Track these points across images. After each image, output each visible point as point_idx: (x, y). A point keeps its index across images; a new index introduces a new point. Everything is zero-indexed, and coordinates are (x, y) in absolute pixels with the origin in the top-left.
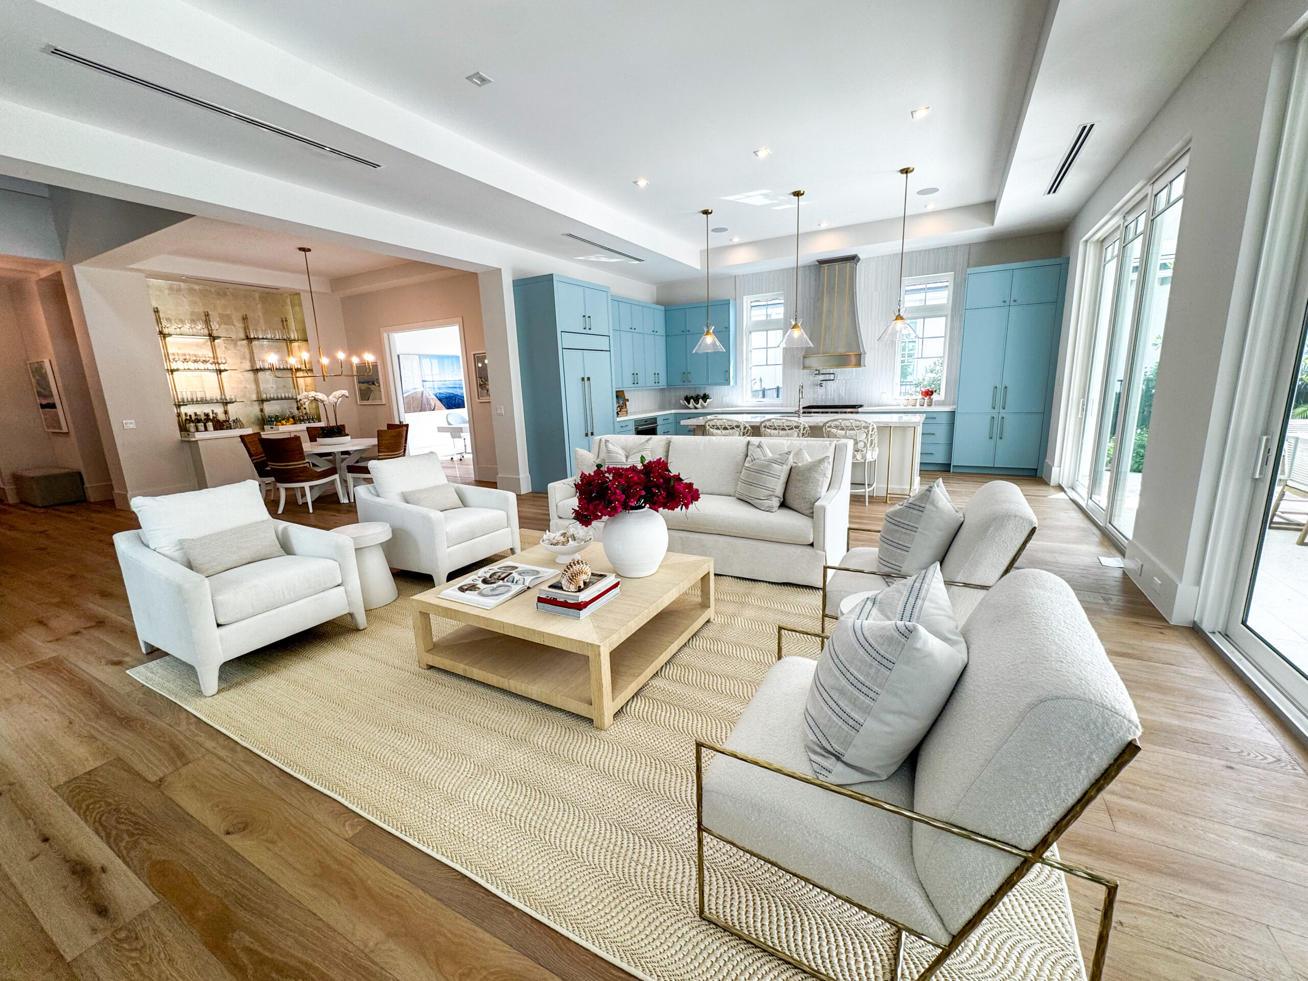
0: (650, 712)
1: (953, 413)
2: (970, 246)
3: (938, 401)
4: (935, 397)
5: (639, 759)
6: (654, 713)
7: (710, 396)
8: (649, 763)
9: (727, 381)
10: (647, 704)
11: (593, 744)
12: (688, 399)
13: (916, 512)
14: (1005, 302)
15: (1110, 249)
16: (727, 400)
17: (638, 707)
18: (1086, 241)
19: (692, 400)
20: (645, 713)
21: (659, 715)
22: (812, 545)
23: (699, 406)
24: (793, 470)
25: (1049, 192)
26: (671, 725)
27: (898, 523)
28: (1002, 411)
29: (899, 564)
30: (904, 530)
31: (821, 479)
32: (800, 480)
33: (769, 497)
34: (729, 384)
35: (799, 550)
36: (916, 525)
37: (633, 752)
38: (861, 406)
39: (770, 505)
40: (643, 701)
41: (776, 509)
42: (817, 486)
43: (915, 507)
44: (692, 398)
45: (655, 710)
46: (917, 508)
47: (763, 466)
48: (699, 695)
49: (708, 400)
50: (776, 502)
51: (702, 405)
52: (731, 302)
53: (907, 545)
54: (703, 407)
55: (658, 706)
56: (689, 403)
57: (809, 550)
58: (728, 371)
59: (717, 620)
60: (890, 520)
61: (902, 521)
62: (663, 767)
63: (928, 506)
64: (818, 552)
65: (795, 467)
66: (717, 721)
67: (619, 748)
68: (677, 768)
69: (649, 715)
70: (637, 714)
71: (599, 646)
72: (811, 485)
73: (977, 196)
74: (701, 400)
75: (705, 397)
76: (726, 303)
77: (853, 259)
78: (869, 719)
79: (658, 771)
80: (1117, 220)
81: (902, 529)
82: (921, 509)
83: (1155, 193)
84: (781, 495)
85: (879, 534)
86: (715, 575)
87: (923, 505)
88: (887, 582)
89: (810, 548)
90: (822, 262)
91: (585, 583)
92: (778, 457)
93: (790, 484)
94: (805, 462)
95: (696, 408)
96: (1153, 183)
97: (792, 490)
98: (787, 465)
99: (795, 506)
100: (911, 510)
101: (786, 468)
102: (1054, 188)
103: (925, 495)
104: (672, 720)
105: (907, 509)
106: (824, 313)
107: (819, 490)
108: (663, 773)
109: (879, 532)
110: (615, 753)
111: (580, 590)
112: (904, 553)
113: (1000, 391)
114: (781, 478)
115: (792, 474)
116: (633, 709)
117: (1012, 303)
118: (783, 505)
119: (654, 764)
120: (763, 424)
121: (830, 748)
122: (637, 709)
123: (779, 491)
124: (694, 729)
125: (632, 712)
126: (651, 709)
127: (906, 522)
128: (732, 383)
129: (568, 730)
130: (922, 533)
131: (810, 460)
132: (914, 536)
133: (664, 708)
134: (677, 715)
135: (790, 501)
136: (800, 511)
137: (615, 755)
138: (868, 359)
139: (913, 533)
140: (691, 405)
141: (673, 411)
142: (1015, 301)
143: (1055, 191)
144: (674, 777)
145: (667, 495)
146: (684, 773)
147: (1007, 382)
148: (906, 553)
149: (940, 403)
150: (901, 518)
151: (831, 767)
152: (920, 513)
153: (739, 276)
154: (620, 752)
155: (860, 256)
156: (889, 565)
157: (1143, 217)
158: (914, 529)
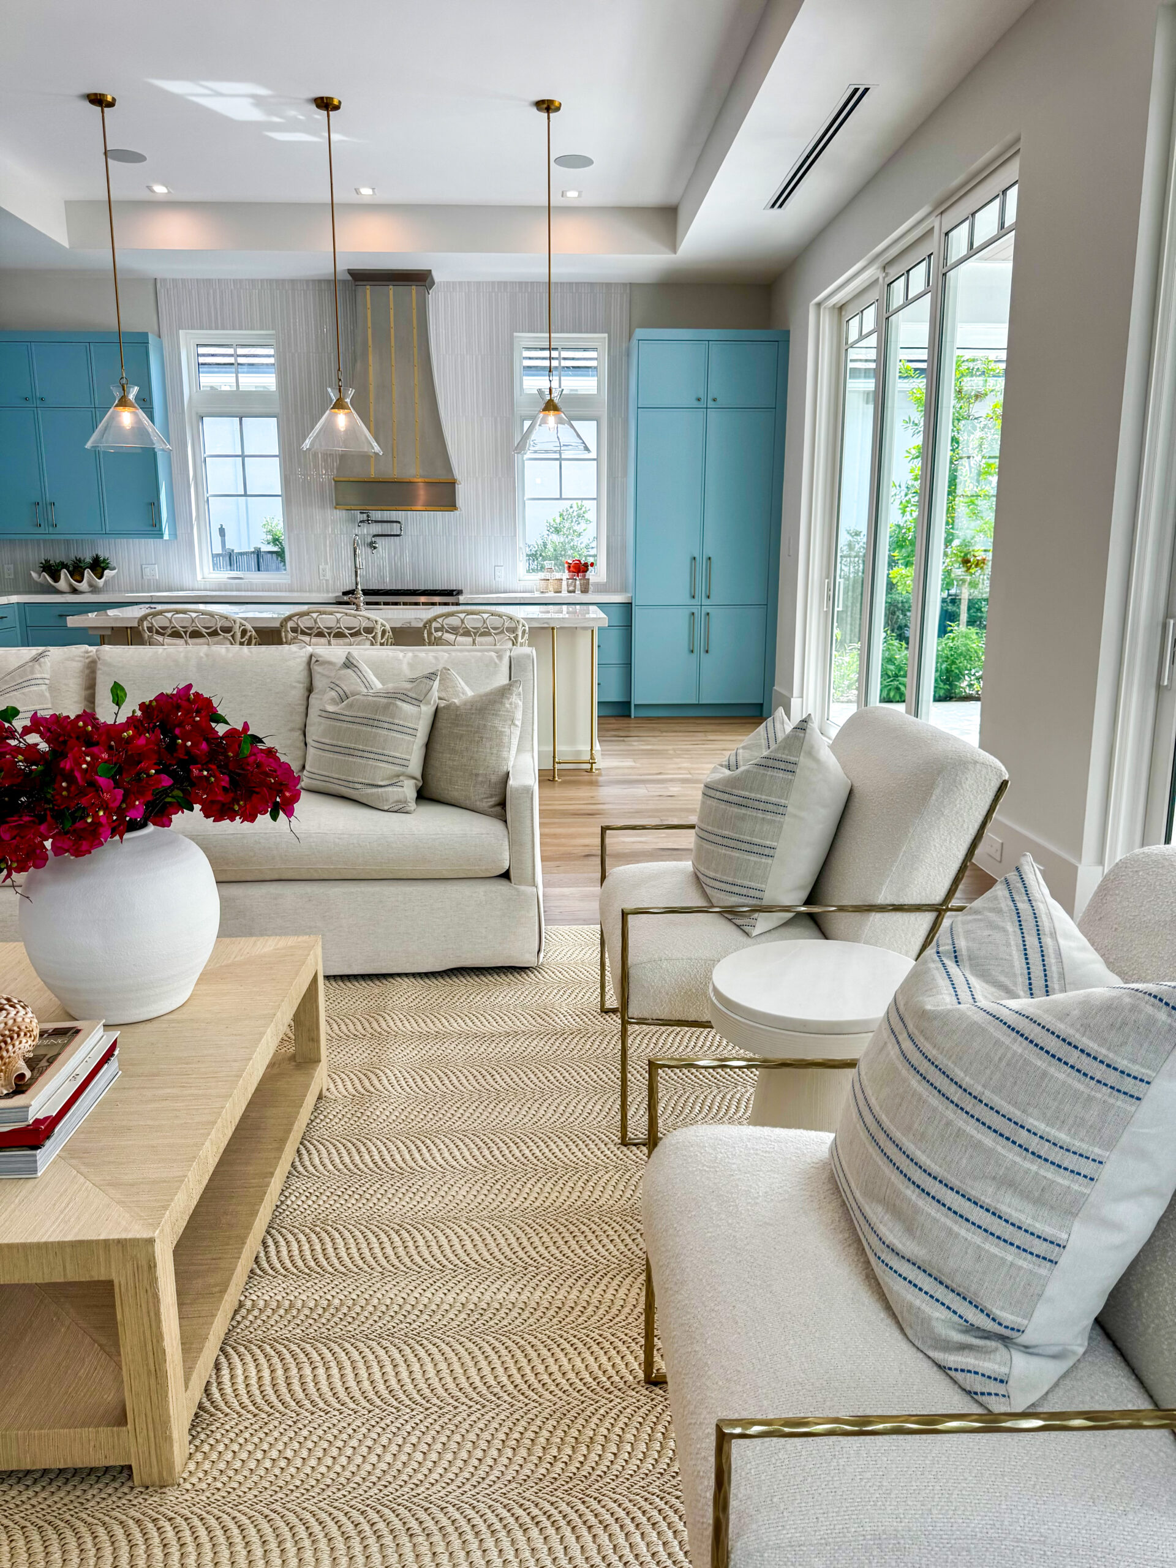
0: (281, 1381)
1: (628, 607)
2: (632, 287)
3: (597, 584)
4: (591, 574)
5: (316, 1529)
6: (295, 1381)
7: (113, 564)
8: (349, 1527)
9: (153, 528)
10: (262, 1360)
11: (156, 1540)
12: (52, 570)
13: (781, 774)
14: (699, 400)
15: (854, 323)
16: (154, 572)
17: (240, 1379)
18: (819, 305)
19: (64, 573)
20: (269, 1391)
21: (309, 1379)
22: (506, 875)
23: (83, 586)
24: (439, 714)
25: (773, 206)
26: (357, 1395)
27: (744, 802)
28: (705, 602)
29: (759, 886)
30: (760, 815)
31: (507, 730)
32: (461, 737)
33: (395, 780)
34: (161, 535)
35: (481, 891)
36: (783, 802)
37: (292, 1517)
38: (460, 592)
39: (401, 797)
40: (248, 1358)
41: (412, 805)
42: (500, 745)
43: (777, 764)
44: (64, 565)
45: (294, 1371)
46: (782, 765)
47: (376, 708)
48: (389, 1293)
49: (106, 572)
50: (409, 790)
51: (91, 585)
52: (152, 339)
53: (768, 843)
54: (94, 589)
55: (294, 1357)
56: (56, 579)
57: (502, 887)
58: (155, 504)
59: (339, 1090)
60: (726, 797)
61: (753, 795)
62: (397, 1524)
63: (803, 760)
64: (522, 888)
65: (447, 707)
66: (469, 1345)
67: (244, 1520)
68: (434, 1509)
69: (283, 1389)
70: (246, 1401)
71: (151, 1241)
72: (488, 744)
73: (651, 194)
74: (88, 573)
75: (98, 566)
76: (141, 340)
77: (420, 279)
78: (1077, 1227)
79: (388, 1540)
80: (873, 272)
81: (754, 813)
82: (791, 769)
83: (944, 230)
84: (418, 773)
85: (693, 831)
86: (327, 978)
87: (793, 759)
88: (738, 926)
89: (504, 882)
90: (361, 277)
91: (31, 1063)
92: (409, 686)
93: (437, 746)
94: (464, 697)
95: (75, 591)
96: (942, 213)
97: (445, 759)
98: (428, 703)
99: (455, 794)
100: (770, 772)
101: (427, 710)
102: (780, 201)
103: (796, 737)
104: (352, 1383)
105: (762, 771)
106: (372, 388)
107: (505, 754)
108: (404, 1539)
109: (692, 827)
110: (237, 1539)
111: (20, 1086)
112: (764, 860)
113: (701, 565)
114: (419, 734)
115: (439, 724)
116: (229, 1390)
117: (711, 404)
118: (424, 796)
119: (366, 1527)
120: (290, 624)
121: (990, 1325)
122: (241, 1387)
123: (415, 766)
124: (423, 1385)
125: (231, 1398)
126: (280, 1372)
127: (764, 797)
128: (166, 537)
129: (50, 1532)
130: (795, 816)
131: (470, 693)
132: (781, 824)
133: (315, 1356)
134: (360, 1364)
135: (440, 785)
136: (468, 803)
137: (239, 1547)
138: (463, 493)
139: (778, 818)
140: (62, 584)
141: (14, 599)
142: (714, 400)
143: (781, 206)
144: (437, 1538)
145: (232, 781)
146: (457, 1515)
147: (709, 551)
148: (769, 861)
149: (602, 589)
150: (751, 790)
151: (1001, 1370)
152: (790, 776)
153: (164, 280)
154: (252, 1531)
155: (437, 276)
156: (736, 889)
157: (921, 270)
158: (779, 810)
